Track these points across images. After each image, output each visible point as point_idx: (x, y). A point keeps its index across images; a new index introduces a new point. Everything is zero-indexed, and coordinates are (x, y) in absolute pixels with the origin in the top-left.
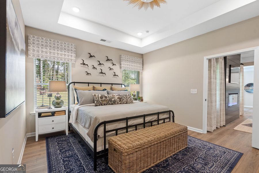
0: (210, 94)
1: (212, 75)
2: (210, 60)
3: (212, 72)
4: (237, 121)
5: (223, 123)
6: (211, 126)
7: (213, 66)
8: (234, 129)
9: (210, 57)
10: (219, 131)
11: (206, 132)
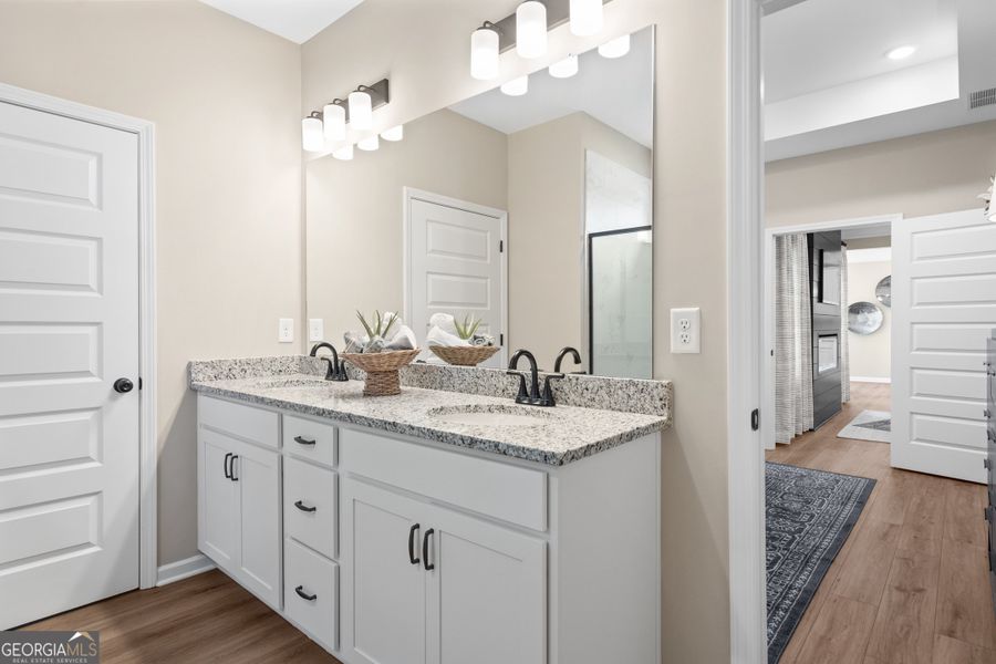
0: (781, 338)
1: (785, 281)
2: (779, 239)
3: (785, 271)
4: (838, 418)
5: (808, 422)
6: (786, 429)
7: (785, 255)
8: (839, 435)
9: (780, 230)
10: (802, 444)
11: (773, 447)
